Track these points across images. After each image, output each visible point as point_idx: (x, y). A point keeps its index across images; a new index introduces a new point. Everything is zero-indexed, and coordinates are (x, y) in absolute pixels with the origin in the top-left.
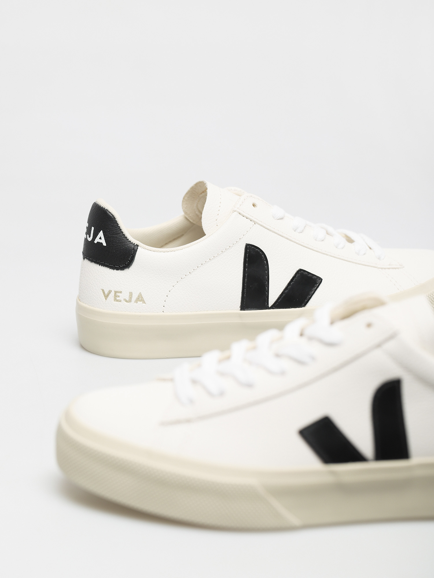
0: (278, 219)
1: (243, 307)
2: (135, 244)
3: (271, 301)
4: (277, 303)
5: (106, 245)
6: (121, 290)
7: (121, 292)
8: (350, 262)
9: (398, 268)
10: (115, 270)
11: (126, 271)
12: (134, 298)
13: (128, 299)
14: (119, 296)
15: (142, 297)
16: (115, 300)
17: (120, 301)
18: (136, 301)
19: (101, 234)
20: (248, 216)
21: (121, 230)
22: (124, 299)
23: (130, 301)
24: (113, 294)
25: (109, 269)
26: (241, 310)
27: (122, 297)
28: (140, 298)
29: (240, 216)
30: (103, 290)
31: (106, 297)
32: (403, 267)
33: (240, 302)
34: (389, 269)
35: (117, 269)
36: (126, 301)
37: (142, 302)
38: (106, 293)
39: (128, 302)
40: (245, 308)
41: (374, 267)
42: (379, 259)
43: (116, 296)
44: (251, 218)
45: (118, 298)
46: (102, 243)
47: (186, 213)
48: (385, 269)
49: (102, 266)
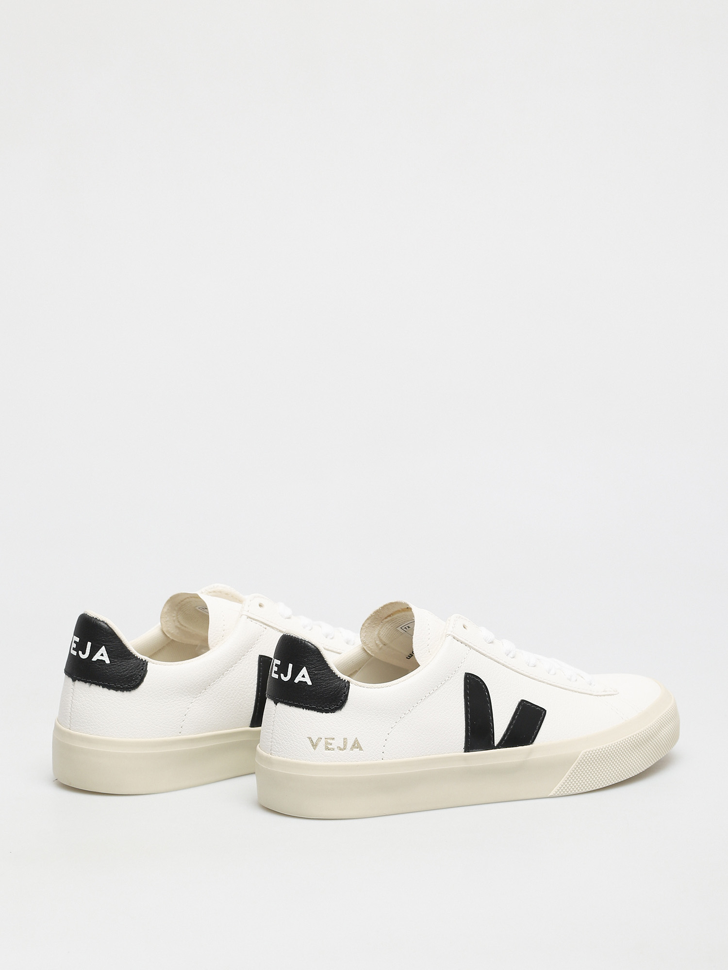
0: (490, 643)
1: (468, 749)
2: (346, 681)
3: (498, 738)
4: (504, 742)
5: (311, 684)
6: (334, 737)
7: (333, 739)
8: (566, 689)
9: (613, 695)
10: (324, 713)
11: (338, 714)
12: (349, 745)
13: (342, 747)
14: (331, 744)
15: (358, 743)
16: (327, 749)
17: (333, 749)
18: (352, 749)
19: (304, 671)
20: (463, 640)
21: (328, 664)
22: (338, 747)
23: (345, 749)
24: (323, 741)
25: (316, 712)
26: (465, 752)
27: (335, 744)
28: (357, 745)
29: (455, 640)
30: (310, 738)
31: (315, 746)
32: (618, 693)
33: (464, 742)
34: (604, 695)
35: (327, 712)
36: (341, 749)
37: (358, 749)
38: (314, 741)
39: (343, 750)
40: (470, 750)
41: (590, 695)
42: (590, 684)
43: (327, 743)
44: (466, 642)
45: (330, 747)
46: (306, 682)
47: (364, 642)
48: (600, 696)
49: (306, 709)
